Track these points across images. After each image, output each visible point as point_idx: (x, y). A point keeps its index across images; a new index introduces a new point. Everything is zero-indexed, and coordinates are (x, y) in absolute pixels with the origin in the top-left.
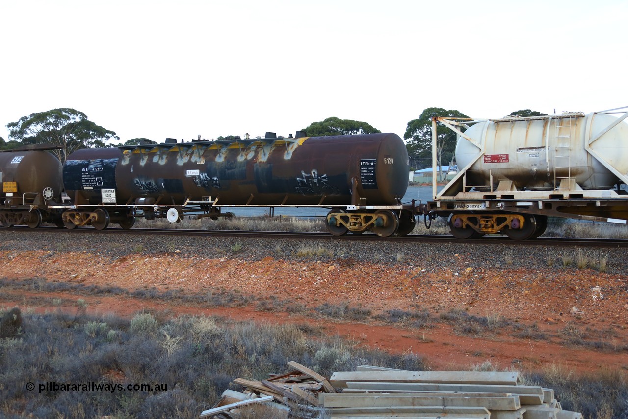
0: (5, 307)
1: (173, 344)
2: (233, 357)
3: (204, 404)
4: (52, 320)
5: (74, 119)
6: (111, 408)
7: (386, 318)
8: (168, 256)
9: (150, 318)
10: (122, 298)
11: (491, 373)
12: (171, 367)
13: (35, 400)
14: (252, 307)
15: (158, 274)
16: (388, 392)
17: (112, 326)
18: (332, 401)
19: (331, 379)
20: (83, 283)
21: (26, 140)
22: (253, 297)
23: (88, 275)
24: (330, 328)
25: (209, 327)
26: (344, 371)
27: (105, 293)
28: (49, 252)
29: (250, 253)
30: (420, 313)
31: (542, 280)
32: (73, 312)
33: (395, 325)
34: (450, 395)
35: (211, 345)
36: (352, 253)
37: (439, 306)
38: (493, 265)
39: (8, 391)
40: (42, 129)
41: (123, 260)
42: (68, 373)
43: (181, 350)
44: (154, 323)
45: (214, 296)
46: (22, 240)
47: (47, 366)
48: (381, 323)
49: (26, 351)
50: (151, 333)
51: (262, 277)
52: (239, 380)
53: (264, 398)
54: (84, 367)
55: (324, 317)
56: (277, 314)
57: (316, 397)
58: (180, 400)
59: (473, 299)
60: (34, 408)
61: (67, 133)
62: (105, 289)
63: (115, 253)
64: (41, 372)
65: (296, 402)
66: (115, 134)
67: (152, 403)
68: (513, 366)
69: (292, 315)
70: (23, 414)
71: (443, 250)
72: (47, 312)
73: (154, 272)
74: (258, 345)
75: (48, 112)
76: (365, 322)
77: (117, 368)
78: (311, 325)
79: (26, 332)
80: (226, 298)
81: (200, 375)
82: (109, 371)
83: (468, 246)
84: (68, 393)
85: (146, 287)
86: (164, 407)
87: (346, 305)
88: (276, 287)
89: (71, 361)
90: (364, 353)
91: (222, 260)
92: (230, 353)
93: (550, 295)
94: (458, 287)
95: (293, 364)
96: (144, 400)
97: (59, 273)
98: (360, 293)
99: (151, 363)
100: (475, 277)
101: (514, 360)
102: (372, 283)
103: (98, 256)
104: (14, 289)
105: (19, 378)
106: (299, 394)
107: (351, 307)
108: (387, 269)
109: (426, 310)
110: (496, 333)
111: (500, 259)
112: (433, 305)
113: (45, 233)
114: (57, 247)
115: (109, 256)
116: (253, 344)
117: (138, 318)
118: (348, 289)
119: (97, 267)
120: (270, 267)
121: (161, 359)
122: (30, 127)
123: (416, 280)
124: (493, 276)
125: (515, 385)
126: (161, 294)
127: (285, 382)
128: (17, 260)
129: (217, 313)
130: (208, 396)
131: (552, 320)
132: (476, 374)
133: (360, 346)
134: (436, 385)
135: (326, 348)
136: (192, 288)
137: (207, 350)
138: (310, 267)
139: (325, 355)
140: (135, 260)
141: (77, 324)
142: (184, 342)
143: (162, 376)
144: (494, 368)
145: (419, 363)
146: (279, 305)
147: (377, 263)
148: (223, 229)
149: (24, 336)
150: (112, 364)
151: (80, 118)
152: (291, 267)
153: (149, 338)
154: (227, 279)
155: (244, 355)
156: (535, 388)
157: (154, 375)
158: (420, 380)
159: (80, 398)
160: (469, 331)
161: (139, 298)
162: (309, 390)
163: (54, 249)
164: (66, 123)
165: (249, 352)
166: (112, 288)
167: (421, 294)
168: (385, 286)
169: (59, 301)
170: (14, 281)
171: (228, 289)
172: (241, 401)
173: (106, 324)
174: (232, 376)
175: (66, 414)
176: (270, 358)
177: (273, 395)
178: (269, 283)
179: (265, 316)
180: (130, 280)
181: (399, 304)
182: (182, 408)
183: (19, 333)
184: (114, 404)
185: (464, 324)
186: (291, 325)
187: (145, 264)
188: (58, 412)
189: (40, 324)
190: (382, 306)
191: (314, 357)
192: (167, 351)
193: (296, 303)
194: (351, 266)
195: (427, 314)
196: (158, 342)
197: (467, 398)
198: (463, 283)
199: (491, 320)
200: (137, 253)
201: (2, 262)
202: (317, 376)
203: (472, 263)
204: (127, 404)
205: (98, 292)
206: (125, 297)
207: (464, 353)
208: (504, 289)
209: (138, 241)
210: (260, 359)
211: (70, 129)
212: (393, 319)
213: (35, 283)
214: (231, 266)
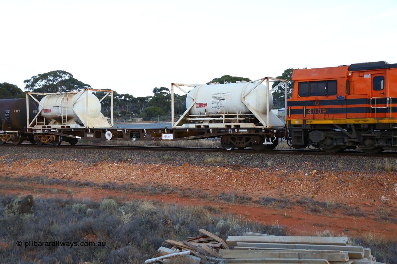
0: (23, 194)
1: (127, 218)
2: (164, 226)
3: (147, 256)
4: (52, 202)
5: (64, 77)
6: (89, 258)
7: (261, 202)
8: (124, 162)
9: (113, 202)
10: (95, 189)
11: (329, 237)
12: (126, 232)
13: (42, 252)
14: (177, 194)
15: (117, 174)
16: (263, 249)
17: (89, 206)
18: (227, 254)
19: (227, 241)
20: (71, 180)
21: (35, 90)
22: (177, 189)
23: (74, 175)
24: (226, 208)
25: (150, 207)
26: (235, 235)
27: (84, 185)
28: (49, 160)
29: (175, 160)
30: (283, 199)
31: (362, 179)
32: (64, 198)
33: (267, 206)
34: (303, 252)
35: (150, 219)
36: (239, 161)
37: (295, 194)
38: (330, 169)
40: (45, 83)
41: (95, 165)
42: (62, 235)
43: (132, 221)
44: (115, 205)
45: (152, 188)
46: (33, 153)
47: (49, 231)
48: (258, 206)
49: (36, 222)
50: (113, 211)
51: (183, 176)
52: (169, 241)
53: (185, 252)
54: (72, 231)
55: (222, 201)
56: (192, 200)
57: (217, 252)
58: (132, 253)
59: (317, 190)
60: (41, 257)
61: (61, 86)
62: (84, 183)
63: (90, 161)
64: (45, 235)
65: (204, 255)
66: (90, 86)
67: (114, 255)
68: (344, 234)
69: (202, 200)
70: (35, 260)
71: (298, 159)
72: (49, 197)
73: (115, 172)
74: (180, 219)
75: (49, 73)
76: (248, 205)
77: (92, 232)
78: (214, 206)
79: (36, 210)
80: (160, 189)
81: (144, 237)
82: (87, 235)
83: (314, 156)
84: (62, 248)
85: (110, 182)
86: (121, 257)
87: (235, 194)
88: (191, 183)
89: (64, 228)
90: (248, 224)
91: (157, 165)
92: (163, 223)
93: (367, 188)
94: (308, 182)
95: (203, 231)
96: (109, 253)
97: (56, 173)
98: (245, 186)
99: (113, 229)
100: (319, 177)
101: (344, 229)
102: (252, 180)
103: (80, 163)
104: (28, 183)
105: (32, 238)
106: (207, 250)
107: (239, 195)
108: (262, 171)
109: (287, 197)
110: (332, 212)
111: (335, 165)
112: (291, 194)
113: (47, 148)
114: (54, 157)
115: (87, 162)
116: (177, 218)
117: (105, 202)
118: (237, 184)
119: (79, 170)
120: (187, 170)
121: (119, 227)
122: (38, 83)
123: (281, 178)
124: (330, 176)
125: (345, 245)
126: (119, 186)
127: (198, 242)
128: (30, 165)
129: (155, 199)
130: (149, 251)
131: (368, 204)
132: (320, 238)
133: (245, 219)
134: (294, 245)
135: (223, 221)
136: (138, 183)
137: (148, 221)
138: (213, 170)
139: (223, 226)
140: (103, 165)
141: (67, 205)
142: (134, 216)
143: (120, 237)
144: (331, 234)
145: (283, 231)
146: (193, 194)
147: (255, 167)
148: (158, 145)
149: (35, 212)
150: (89, 230)
151: (69, 76)
152: (201, 169)
153: (112, 214)
154: (160, 177)
155: (171, 225)
156: (358, 248)
157: (115, 237)
158: (283, 241)
159: (69, 251)
160: (315, 211)
161: (105, 189)
162: (213, 247)
163: (53, 158)
164: (60, 80)
165: (174, 223)
166: (89, 183)
167: (283, 187)
168: (260, 182)
169: (56, 190)
170: (28, 178)
171: (161, 183)
172: (169, 254)
173: (85, 205)
174: (164, 238)
175: (61, 261)
176: (188, 227)
177: (190, 250)
178: (187, 180)
179: (185, 201)
180: (100, 178)
181: (269, 193)
182: (133, 258)
183: (32, 210)
184: (91, 255)
185: (311, 206)
186: (201, 206)
187: (109, 168)
188: (56, 260)
189: (44, 205)
190: (259, 195)
191: (216, 226)
192: (123, 222)
193: (204, 192)
194: (239, 169)
195: (288, 200)
196: (118, 216)
197: (314, 253)
198: (311, 181)
199: (329, 204)
200: (104, 161)
201: (21, 166)
202: (217, 238)
203: (316, 168)
204: (99, 255)
205: (80, 185)
206: (97, 188)
207: (311, 225)
208: (337, 184)
209: (105, 153)
210: (181, 227)
211: (62, 83)
212: (266, 202)
213: (41, 179)
214: (163, 169)
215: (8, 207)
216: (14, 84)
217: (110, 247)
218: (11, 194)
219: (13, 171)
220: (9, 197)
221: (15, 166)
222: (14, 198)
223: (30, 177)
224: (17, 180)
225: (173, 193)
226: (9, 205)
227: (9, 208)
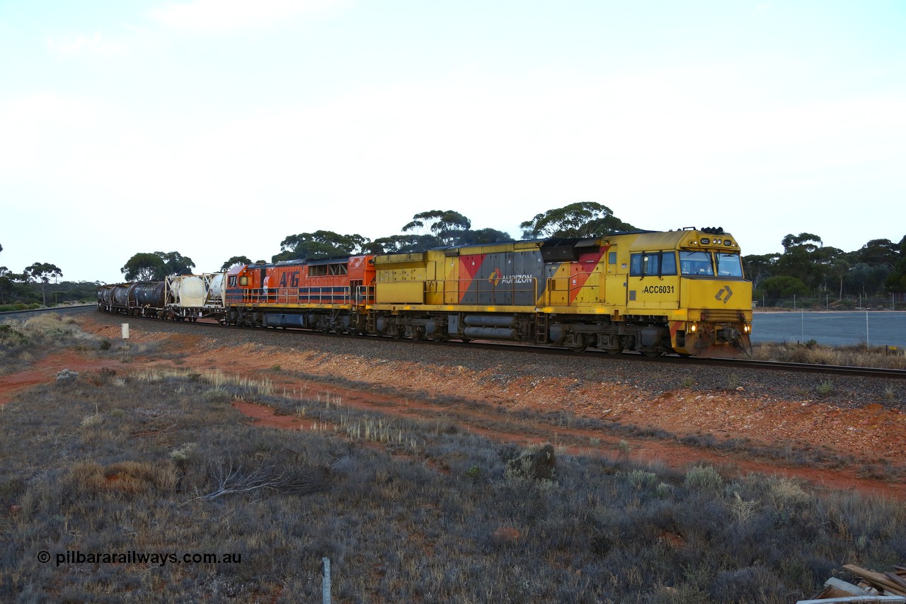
1: (745, 508)
2: (831, 536)
3: (797, 592)
5: (596, 215)
8: (727, 394)
9: (712, 473)
10: (668, 444)
12: (746, 538)
13: (582, 555)
14: (853, 471)
15: (714, 417)
17: (661, 478)
20: (618, 422)
22: (852, 459)
23: (624, 412)
25: (793, 493)
27: (647, 435)
28: (576, 380)
29: (845, 396)
32: (612, 457)
35: (797, 517)
39: (550, 539)
41: (668, 396)
42: (616, 529)
43: (757, 517)
44: (718, 480)
45: (794, 452)
46: (545, 364)
47: (590, 518)
49: (564, 497)
50: (714, 492)
51: (865, 431)
52: (852, 567)
53: (889, 597)
54: (635, 523)
58: (765, 582)
60: (580, 565)
61: (587, 232)
62: (647, 431)
63: (657, 386)
64: (583, 524)
67: (726, 580)
70: (569, 569)
72: (580, 453)
73: (708, 413)
74: (868, 524)
75: (564, 207)
77: (675, 530)
79: (561, 475)
80: (812, 456)
81: (787, 554)
82: (664, 533)
85: (699, 433)
88: (888, 447)
89: (618, 515)
91: (804, 404)
92: (826, 530)
96: (715, 575)
97: (590, 407)
99: (719, 529)
103: (637, 389)
104: (539, 423)
105: (561, 528)
113: (571, 357)
114: (586, 374)
115: (650, 389)
116: (860, 522)
117: (696, 471)
119: (635, 403)
120: (877, 418)
121: (731, 526)
126: (720, 443)
128: (540, 387)
129: (803, 476)
136: (762, 438)
137: (794, 522)
140: (683, 396)
141: (618, 471)
142: (761, 508)
143: (735, 548)
146: (894, 473)
149: (559, 478)
150: (667, 525)
151: (604, 214)
154: (812, 430)
155: (847, 536)
157: (724, 545)
161: (691, 447)
163: (582, 377)
164: (586, 220)
165: (855, 533)
166: (656, 431)
169: (597, 441)
170: (538, 413)
171: (814, 444)
172: (853, 596)
173: (654, 474)
175: (619, 577)
176: (888, 544)
177: (904, 594)
178: (876, 440)
179: (874, 486)
180: (677, 422)
182: (767, 592)
183: (553, 475)
184: (677, 574)
187: (697, 402)
189: (573, 467)
192: (738, 518)
196: (725, 504)
200: (686, 388)
201: (523, 389)
204: (694, 576)
205: (638, 434)
206: (673, 443)
209: (687, 372)
210: (872, 544)
211: (591, 227)
213: (563, 417)
214: (817, 412)
216: (503, 232)
217: (714, 563)
218: (511, 440)
219: (510, 398)
220: (510, 446)
221: (513, 387)
222: (518, 448)
223: (541, 411)
224: (519, 416)
225: (843, 467)
226: (513, 461)
227: (513, 467)
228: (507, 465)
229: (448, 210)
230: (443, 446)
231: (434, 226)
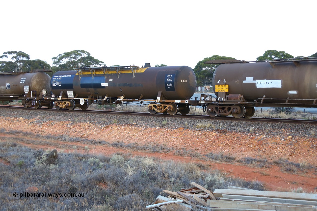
0: (50, 149)
1: (131, 171)
2: (162, 179)
3: (147, 202)
4: (72, 156)
5: (84, 55)
6: (101, 202)
7: (243, 162)
8: (130, 125)
9: (120, 157)
10: (106, 146)
11: (303, 194)
12: (131, 182)
14: (173, 153)
15: (125, 135)
16: (244, 201)
17: (101, 160)
18: (214, 204)
19: (214, 193)
20: (87, 138)
21: (60, 66)
22: (173, 148)
23: (90, 134)
24: (213, 166)
25: (150, 163)
26: (221, 188)
28: (71, 122)
29: (172, 125)
30: (262, 160)
32: (82, 153)
33: (249, 165)
34: (279, 205)
35: (151, 172)
36: (225, 126)
37: (273, 156)
38: (303, 135)
39: (51, 190)
40: (69, 60)
41: (107, 127)
42: (80, 183)
43: (136, 174)
44: (122, 160)
45: (153, 147)
46: (58, 116)
47: (70, 179)
48: (241, 164)
49: (60, 171)
50: (121, 165)
51: (178, 138)
52: (165, 191)
53: (179, 201)
54: (88, 180)
55: (210, 159)
56: (185, 157)
57: (205, 201)
58: (135, 199)
59: (292, 153)
60: (63, 200)
61: (80, 62)
62: (98, 142)
63: (103, 124)
64: (67, 182)
65: (195, 204)
66: (104, 63)
68: (315, 191)
69: (193, 158)
70: (58, 202)
71: (275, 126)
72: (70, 152)
73: (122, 133)
74: (175, 173)
75: (71, 52)
76: (232, 163)
77: (104, 182)
78: (203, 164)
80: (159, 148)
81: (145, 187)
82: (100, 183)
83: (289, 124)
85: (118, 141)
86: (127, 203)
87: (222, 154)
88: (185, 143)
89: (81, 177)
90: (232, 180)
91: (157, 129)
92: (161, 176)
94: (284, 146)
95: (194, 184)
96: (117, 199)
97: (76, 133)
98: (230, 148)
99: (121, 180)
100: (293, 142)
101: (315, 187)
102: (236, 143)
103: (95, 125)
104: (54, 140)
105: (57, 185)
106: (197, 200)
107: (225, 155)
108: (244, 136)
109: (265, 158)
110: (305, 172)
111: (308, 132)
112: (269, 155)
113: (69, 112)
115: (100, 125)
116: (173, 172)
117: (114, 157)
118: (223, 145)
119: (94, 130)
120: (182, 133)
121: (126, 178)
122: (63, 60)
123: (260, 142)
124: (303, 141)
126: (126, 145)
127: (189, 193)
128: (56, 125)
129: (154, 156)
130: (149, 198)
132: (294, 194)
133: (229, 175)
134: (272, 199)
135: (211, 176)
136: (141, 142)
137: (149, 174)
138: (203, 133)
139: (211, 180)
140: (113, 127)
141: (84, 159)
142: (137, 170)
143: (126, 187)
144: (304, 191)
145: (261, 186)
146: (186, 153)
147: (239, 132)
149: (59, 163)
150: (101, 180)
151: (87, 55)
152: (193, 133)
153: (119, 167)
154: (159, 138)
155: (168, 178)
157: (122, 186)
158: (262, 195)
160: (290, 170)
161: (115, 147)
162: (202, 198)
163: (74, 121)
164: (80, 57)
165: (170, 177)
166: (102, 141)
167: (262, 149)
168: (243, 144)
169: (76, 147)
170: (54, 136)
171: (160, 143)
172: (166, 202)
173: (98, 159)
174: (162, 189)
175: (79, 204)
176: (181, 180)
177: (183, 199)
178: (181, 141)
179: (179, 158)
180: (110, 137)
181: (251, 154)
182: (136, 204)
183: (56, 162)
184: (102, 200)
185: (287, 167)
186: (192, 163)
187: (118, 129)
188: (75, 202)
189: (66, 158)
190: (241, 155)
191: (204, 180)
192: (129, 174)
193: (195, 152)
194: (225, 134)
195: (266, 160)
196: (124, 169)
197: (289, 206)
198: (286, 144)
199: (302, 165)
200: (114, 124)
201: (48, 126)
202: (206, 191)
203: (291, 134)
204: (109, 200)
205: (95, 143)
206: (108, 146)
207: (286, 182)
208: (310, 149)
209: (115, 118)
210: (176, 180)
211: (82, 60)
212: (247, 162)
213: (64, 138)
214: (161, 132)
215: (39, 158)
216: (44, 61)
217: (118, 194)
218: (41, 148)
219: (43, 130)
220: (39, 151)
221: (44, 126)
222: (43, 151)
224: (46, 138)
225: (169, 152)
226: (39, 157)
227: (39, 160)
228: (37, 159)
229: (20, 51)
230: (9, 152)
231: (13, 57)
